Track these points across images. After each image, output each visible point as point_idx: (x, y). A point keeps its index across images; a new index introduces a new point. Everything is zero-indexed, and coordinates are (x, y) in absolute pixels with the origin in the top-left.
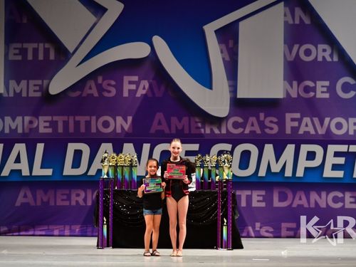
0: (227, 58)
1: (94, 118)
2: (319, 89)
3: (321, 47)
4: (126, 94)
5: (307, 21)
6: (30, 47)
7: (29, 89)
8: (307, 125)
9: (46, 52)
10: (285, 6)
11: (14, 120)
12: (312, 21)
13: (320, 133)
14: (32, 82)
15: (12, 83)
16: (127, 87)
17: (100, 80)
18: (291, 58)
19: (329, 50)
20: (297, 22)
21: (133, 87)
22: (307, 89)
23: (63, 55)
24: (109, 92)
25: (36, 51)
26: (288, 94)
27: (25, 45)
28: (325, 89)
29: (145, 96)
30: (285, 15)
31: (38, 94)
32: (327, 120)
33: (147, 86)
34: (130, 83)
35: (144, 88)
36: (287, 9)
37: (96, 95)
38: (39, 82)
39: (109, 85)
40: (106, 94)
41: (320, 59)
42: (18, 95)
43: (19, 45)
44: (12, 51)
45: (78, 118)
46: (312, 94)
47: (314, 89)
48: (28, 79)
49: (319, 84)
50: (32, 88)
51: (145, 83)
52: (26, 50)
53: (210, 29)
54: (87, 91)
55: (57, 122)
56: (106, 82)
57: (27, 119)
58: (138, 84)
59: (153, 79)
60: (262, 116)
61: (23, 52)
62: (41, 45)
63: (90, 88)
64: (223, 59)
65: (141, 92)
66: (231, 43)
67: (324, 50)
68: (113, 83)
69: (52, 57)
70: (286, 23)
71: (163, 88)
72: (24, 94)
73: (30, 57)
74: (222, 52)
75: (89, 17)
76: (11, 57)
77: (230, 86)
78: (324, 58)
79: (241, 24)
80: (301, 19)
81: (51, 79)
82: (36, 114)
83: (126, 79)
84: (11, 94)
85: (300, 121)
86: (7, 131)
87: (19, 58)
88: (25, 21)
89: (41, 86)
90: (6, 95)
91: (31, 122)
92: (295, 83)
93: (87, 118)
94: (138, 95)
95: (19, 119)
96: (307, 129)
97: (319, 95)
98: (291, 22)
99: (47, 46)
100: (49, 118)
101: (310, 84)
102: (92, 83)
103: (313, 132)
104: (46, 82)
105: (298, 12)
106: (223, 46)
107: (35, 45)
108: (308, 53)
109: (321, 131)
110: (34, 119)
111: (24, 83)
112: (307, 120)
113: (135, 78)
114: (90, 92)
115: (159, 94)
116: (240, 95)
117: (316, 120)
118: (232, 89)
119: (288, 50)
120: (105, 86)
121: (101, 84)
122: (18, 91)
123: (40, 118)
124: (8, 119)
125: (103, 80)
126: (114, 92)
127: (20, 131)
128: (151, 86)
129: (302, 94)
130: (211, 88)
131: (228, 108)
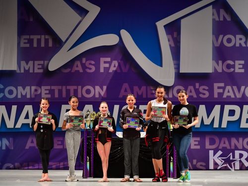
0: (173, 45)
1: (80, 87)
2: (237, 66)
3: (238, 36)
4: (102, 70)
5: (229, 19)
6: (35, 38)
7: (35, 67)
8: (229, 92)
9: (47, 41)
10: (213, 8)
11: (24, 89)
12: (232, 18)
13: (238, 97)
14: (37, 63)
15: (23, 63)
16: (103, 66)
17: (84, 60)
18: (217, 45)
19: (244, 40)
20: (222, 19)
21: (107, 65)
22: (229, 66)
23: (58, 43)
24: (90, 69)
25: (39, 41)
26: (215, 70)
27: (32, 37)
28: (241, 66)
29: (115, 72)
30: (213, 15)
31: (41, 71)
32: (243, 88)
33: (117, 65)
34: (105, 62)
35: (115, 66)
36: (215, 10)
37: (81, 71)
38: (42, 62)
39: (90, 64)
40: (88, 71)
41: (238, 45)
42: (27, 72)
43: (28, 37)
44: (22, 41)
45: (68, 87)
46: (232, 70)
47: (233, 66)
48: (34, 60)
49: (237, 62)
50: (36, 67)
51: (116, 63)
52: (33, 39)
53: (161, 25)
54: (75, 69)
55: (54, 90)
56: (88, 62)
57: (33, 88)
58: (110, 63)
59: (121, 60)
60: (197, 85)
61: (30, 41)
62: (43, 37)
63: (77, 66)
64: (170, 45)
65: (112, 69)
66: (175, 35)
67: (241, 39)
68: (93, 62)
69: (50, 45)
70: (214, 20)
71: (128, 66)
72: (31, 71)
73: (35, 45)
74: (169, 41)
75: (76, 17)
76: (22, 45)
77: (174, 64)
78: (240, 44)
79: (182, 21)
80: (224, 17)
81: (50, 60)
82: (39, 85)
83: (102, 60)
84: (22, 71)
85: (224, 88)
86: (19, 96)
87: (28, 45)
88: (31, 20)
89: (43, 65)
90: (18, 72)
91: (36, 90)
92: (220, 62)
93: (75, 87)
94: (111, 71)
95: (28, 88)
96: (229, 94)
97: (237, 70)
98: (217, 19)
99: (47, 37)
100: (48, 87)
101: (231, 62)
102: (78, 63)
103: (233, 96)
104: (46, 62)
105: (222, 12)
106: (170, 36)
107: (39, 37)
108: (229, 41)
109: (239, 96)
110: (38, 88)
111: (31, 63)
112: (229, 88)
113: (109, 59)
114: (77, 69)
115: (125, 70)
116: (182, 71)
117: (235, 88)
118: (176, 66)
119: (215, 39)
120: (87, 65)
121: (85, 64)
122: (27, 69)
123: (42, 87)
124: (20, 88)
125: (86, 61)
126: (93, 69)
127: (28, 96)
128: (119, 65)
129: (226, 70)
130: (161, 66)
131: (174, 80)
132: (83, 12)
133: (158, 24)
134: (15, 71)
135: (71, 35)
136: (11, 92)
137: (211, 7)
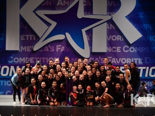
0: (89, 40)
1: (47, 58)
2: (118, 49)
3: (118, 36)
4: (57, 51)
5: (114, 28)
6: (28, 36)
8: (114, 61)
9: (33, 37)
10: (107, 23)
11: (22, 59)
12: (115, 28)
13: (118, 63)
14: (28, 47)
15: (22, 47)
16: (58, 49)
17: (49, 46)
18: (109, 40)
19: (121, 37)
20: (111, 28)
21: (60, 48)
22: (114, 49)
23: (38, 38)
24: (52, 50)
25: (29, 37)
26: (108, 51)
27: (26, 35)
28: (119, 49)
29: (63, 51)
30: (107, 26)
31: (30, 51)
32: (120, 59)
33: (64, 48)
34: (59, 47)
35: (63, 49)
36: (108, 24)
37: (48, 51)
38: (30, 47)
39: (52, 48)
40: (51, 51)
41: (118, 40)
42: (24, 51)
43: (24, 35)
44: (22, 37)
45: (42, 58)
46: (115, 51)
47: (116, 49)
48: (27, 46)
49: (118, 48)
50: (28, 49)
51: (63, 47)
52: (26, 37)
53: (84, 31)
54: (45, 50)
55: (36, 59)
56: (51, 47)
57: (27, 58)
58: (61, 47)
59: (66, 46)
60: (100, 58)
61: (25, 37)
62: (31, 35)
63: (46, 49)
64: (88, 40)
65: (62, 50)
66: (90, 35)
67: (119, 37)
68: (53, 47)
69: (34, 39)
70: (107, 29)
71: (69, 49)
72: (26, 51)
73: (27, 39)
74: (87, 38)
75: (46, 27)
76: (22, 39)
77: (90, 48)
78: (119, 40)
79: (93, 29)
80: (112, 27)
81: (34, 46)
82: (29, 57)
83: (57, 46)
84: (22, 51)
85: (112, 59)
86: (20, 62)
87: (24, 39)
88: (26, 28)
89: (31, 48)
90: (20, 51)
91: (28, 59)
92: (110, 48)
93: (45, 58)
94: (61, 51)
95: (24, 58)
96: (114, 62)
97: (118, 51)
98: (109, 28)
99: (33, 36)
100: (33, 58)
101: (115, 48)
102: (47, 47)
103: (116, 63)
104: (32, 47)
105: (111, 25)
106: (88, 36)
107: (29, 35)
108: (114, 38)
109: (118, 62)
110: (29, 58)
111: (25, 47)
112: (114, 59)
113: (60, 46)
114: (46, 50)
115: (68, 51)
116: (93, 51)
117: (117, 59)
118: (90, 49)
119: (108, 37)
120: (51, 48)
121: (50, 48)
122: (24, 50)
123: (31, 58)
124: (20, 58)
125: (50, 46)
126: (53, 50)
127: (24, 62)
128: (65, 48)
129: (112, 51)
130: (84, 49)
131: (89, 55)
132: (49, 25)
133: (82, 30)
134: (18, 51)
135: (43, 35)
136: (16, 60)
137: (106, 23)
